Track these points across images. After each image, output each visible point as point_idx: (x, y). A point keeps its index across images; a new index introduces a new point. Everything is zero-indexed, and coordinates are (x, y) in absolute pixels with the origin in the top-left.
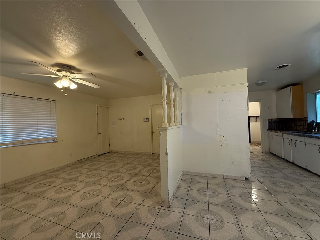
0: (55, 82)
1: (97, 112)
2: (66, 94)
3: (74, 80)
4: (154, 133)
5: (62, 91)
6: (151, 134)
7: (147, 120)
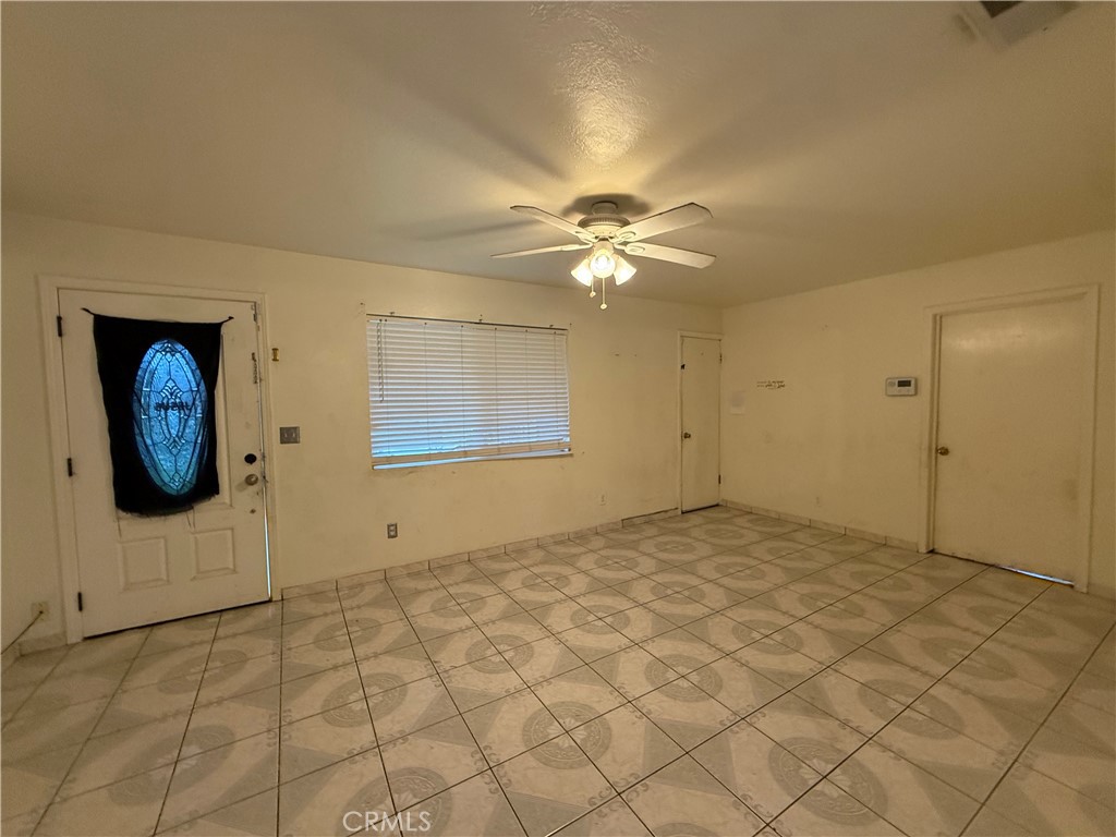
0: (573, 268)
1: (679, 361)
2: (604, 306)
3: (628, 249)
4: (945, 452)
5: (593, 294)
6: (924, 457)
7: (904, 390)
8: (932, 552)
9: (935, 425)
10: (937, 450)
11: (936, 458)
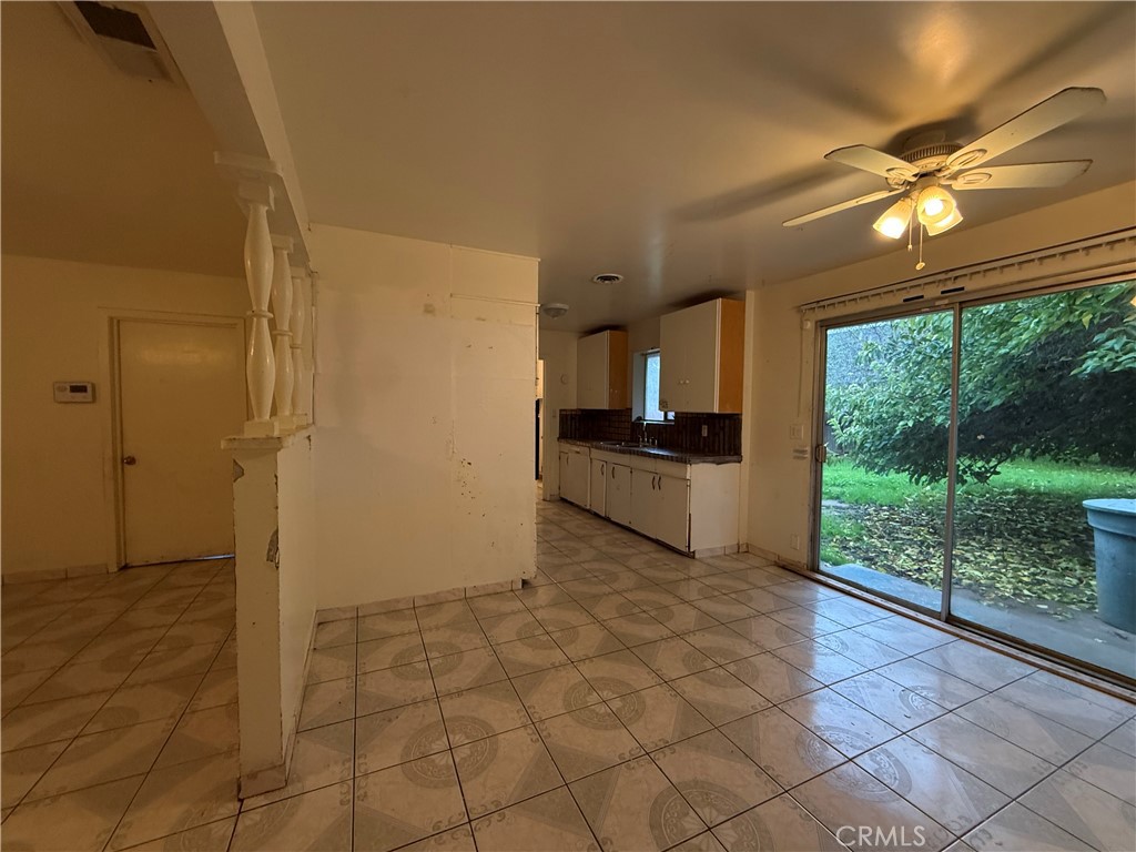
4: (131, 461)
6: (108, 468)
7: (79, 396)
8: (126, 567)
9: (119, 435)
10: (122, 461)
11: (123, 469)
